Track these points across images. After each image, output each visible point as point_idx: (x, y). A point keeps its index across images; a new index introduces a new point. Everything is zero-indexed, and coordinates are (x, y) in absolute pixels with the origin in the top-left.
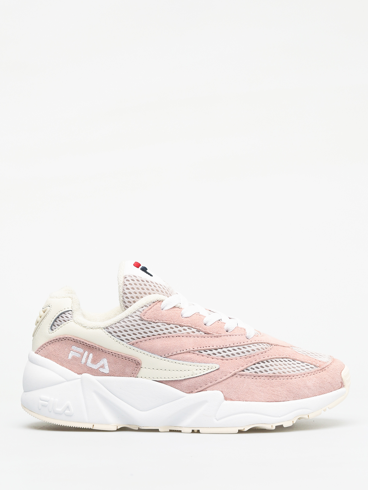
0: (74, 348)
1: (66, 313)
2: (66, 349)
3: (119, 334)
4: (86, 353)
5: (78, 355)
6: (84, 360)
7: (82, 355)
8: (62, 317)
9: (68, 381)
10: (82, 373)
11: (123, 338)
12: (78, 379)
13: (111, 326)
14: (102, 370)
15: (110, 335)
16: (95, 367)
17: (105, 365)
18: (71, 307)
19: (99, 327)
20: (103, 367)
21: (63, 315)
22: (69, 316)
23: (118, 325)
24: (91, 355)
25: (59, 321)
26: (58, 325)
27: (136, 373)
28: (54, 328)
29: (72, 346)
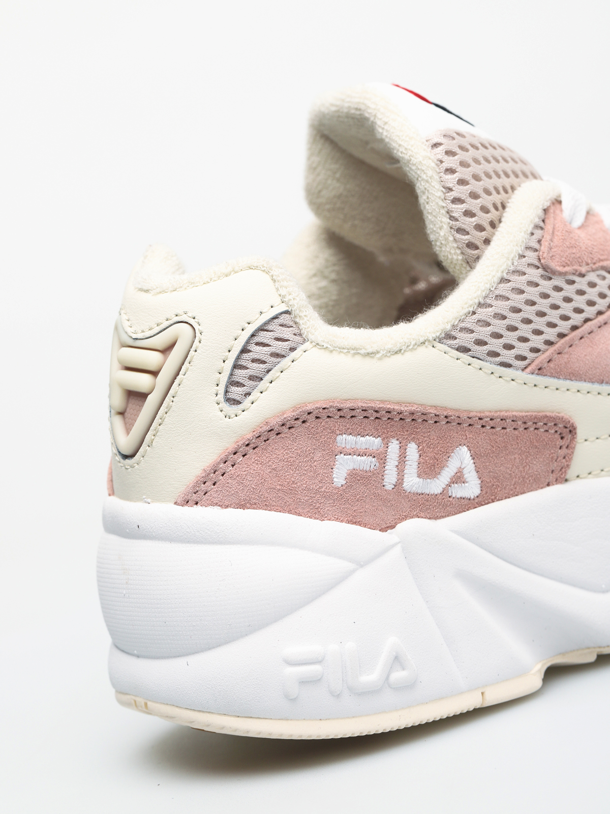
0: (346, 440)
1: (270, 327)
2: (318, 455)
3: (495, 345)
4: (394, 446)
5: (367, 463)
6: (390, 478)
7: (382, 458)
8: (257, 344)
9: (362, 566)
10: (396, 524)
11: (507, 356)
12: (393, 546)
13: (462, 325)
14: (458, 491)
15: (465, 357)
16: (435, 486)
17: (465, 471)
18: (279, 299)
19: (422, 340)
20: (458, 478)
21: (263, 337)
22: (286, 333)
23: (484, 313)
24: (413, 450)
25: (254, 361)
26: (251, 378)
27: (564, 469)
28: (236, 392)
29: (339, 438)
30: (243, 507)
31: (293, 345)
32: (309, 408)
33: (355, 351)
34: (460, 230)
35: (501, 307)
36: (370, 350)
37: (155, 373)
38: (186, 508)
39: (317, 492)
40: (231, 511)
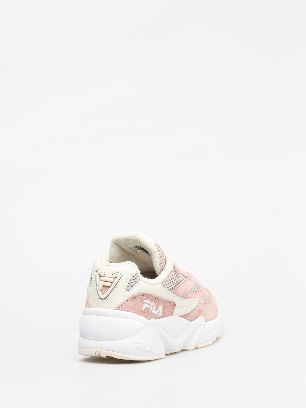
0: (145, 301)
1: (135, 276)
2: (141, 303)
5: (148, 306)
6: (151, 310)
8: (133, 279)
9: (147, 326)
10: (151, 319)
11: (169, 288)
15: (164, 287)
16: (157, 313)
18: (136, 271)
19: (159, 283)
20: (160, 311)
24: (154, 304)
25: (132, 282)
26: (131, 286)
27: (172, 313)
28: (128, 288)
29: (144, 300)
30: (129, 311)
31: (138, 280)
32: (141, 293)
33: (149, 283)
34: (161, 263)
35: (170, 278)
36: (151, 283)
37: (112, 283)
38: (117, 310)
39: (140, 310)
40: (126, 312)
